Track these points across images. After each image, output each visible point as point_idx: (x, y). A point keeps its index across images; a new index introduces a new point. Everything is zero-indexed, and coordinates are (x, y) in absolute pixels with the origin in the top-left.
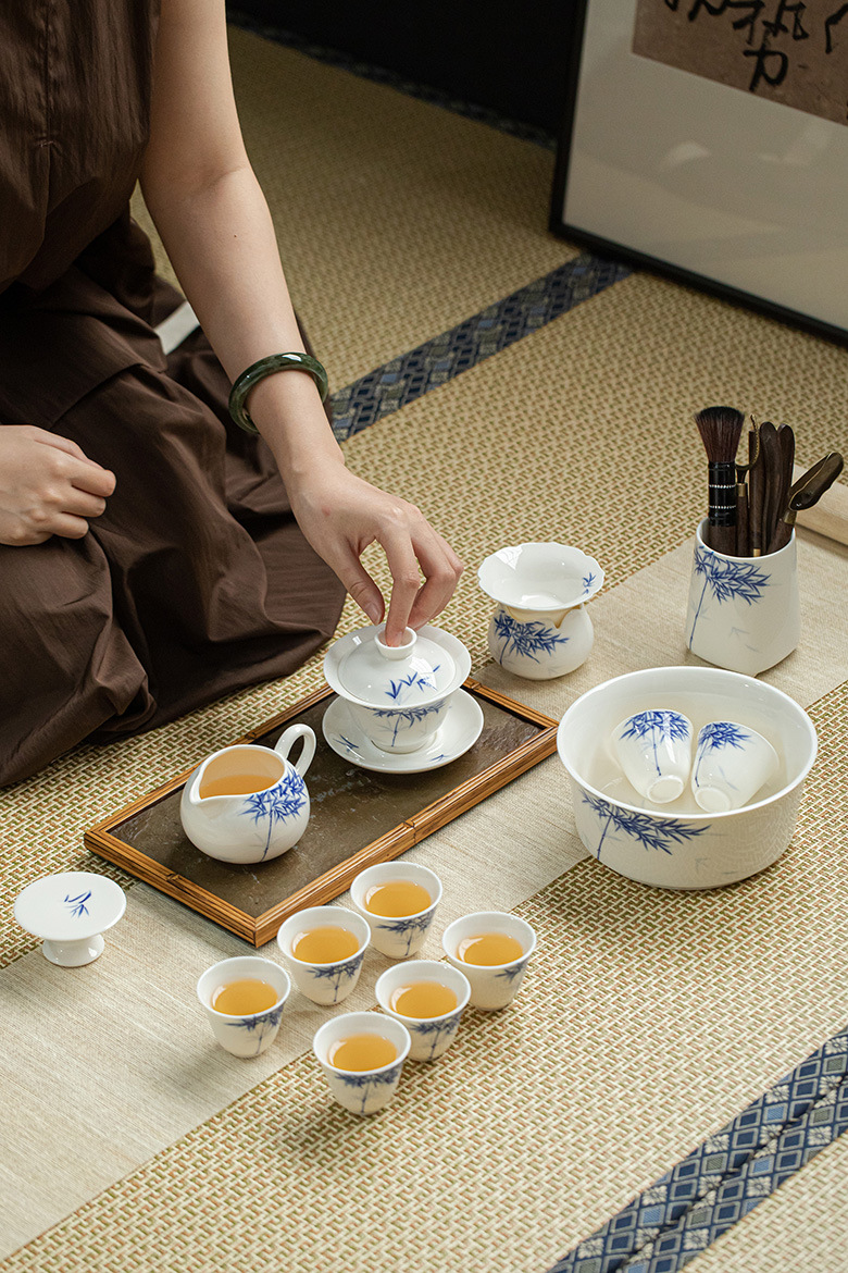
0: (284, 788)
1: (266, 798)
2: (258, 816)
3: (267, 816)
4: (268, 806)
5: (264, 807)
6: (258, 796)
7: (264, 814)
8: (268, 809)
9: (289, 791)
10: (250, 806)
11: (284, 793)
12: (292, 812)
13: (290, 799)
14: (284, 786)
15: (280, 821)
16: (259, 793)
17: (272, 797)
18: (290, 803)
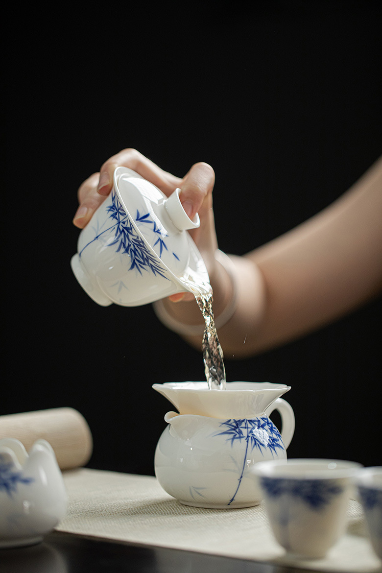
3: (244, 440)
4: (244, 431)
6: (235, 422)
8: (245, 434)
10: (226, 428)
15: (257, 450)
16: (237, 419)
17: (250, 426)
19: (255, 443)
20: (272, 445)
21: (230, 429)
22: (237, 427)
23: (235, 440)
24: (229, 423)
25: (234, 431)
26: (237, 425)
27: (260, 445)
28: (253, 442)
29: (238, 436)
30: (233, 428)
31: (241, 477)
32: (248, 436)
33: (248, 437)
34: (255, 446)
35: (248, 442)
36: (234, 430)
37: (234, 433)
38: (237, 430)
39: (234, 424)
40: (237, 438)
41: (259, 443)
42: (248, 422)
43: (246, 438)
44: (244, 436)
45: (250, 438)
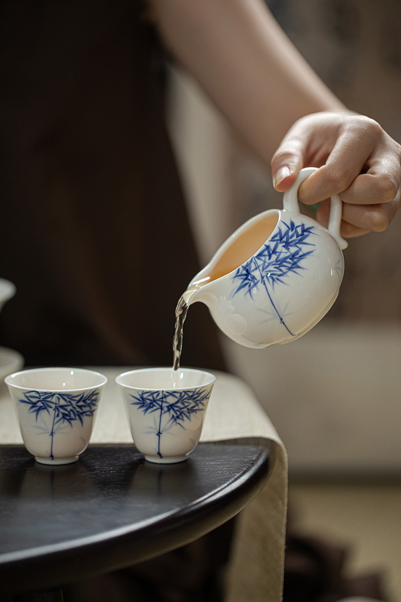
0: (272, 247)
1: (253, 266)
2: (250, 291)
3: (260, 285)
4: (257, 274)
5: (253, 278)
6: (244, 268)
7: (255, 284)
8: (258, 277)
9: (280, 248)
10: (239, 282)
11: (274, 252)
12: (290, 269)
13: (282, 256)
14: (272, 245)
15: (278, 285)
16: (244, 264)
17: (260, 262)
18: (284, 260)
19: (273, 280)
20: (293, 265)
21: (242, 280)
22: (248, 273)
23: (253, 291)
24: (239, 273)
25: (247, 281)
26: (247, 271)
27: (279, 278)
28: (271, 280)
29: (252, 284)
30: (245, 277)
31: (281, 319)
32: (262, 276)
33: (262, 278)
34: (275, 283)
35: (264, 284)
36: (246, 279)
37: (248, 283)
38: (249, 277)
39: (245, 272)
40: (253, 287)
41: (276, 277)
42: (256, 259)
43: (260, 281)
44: (258, 280)
45: (265, 279)
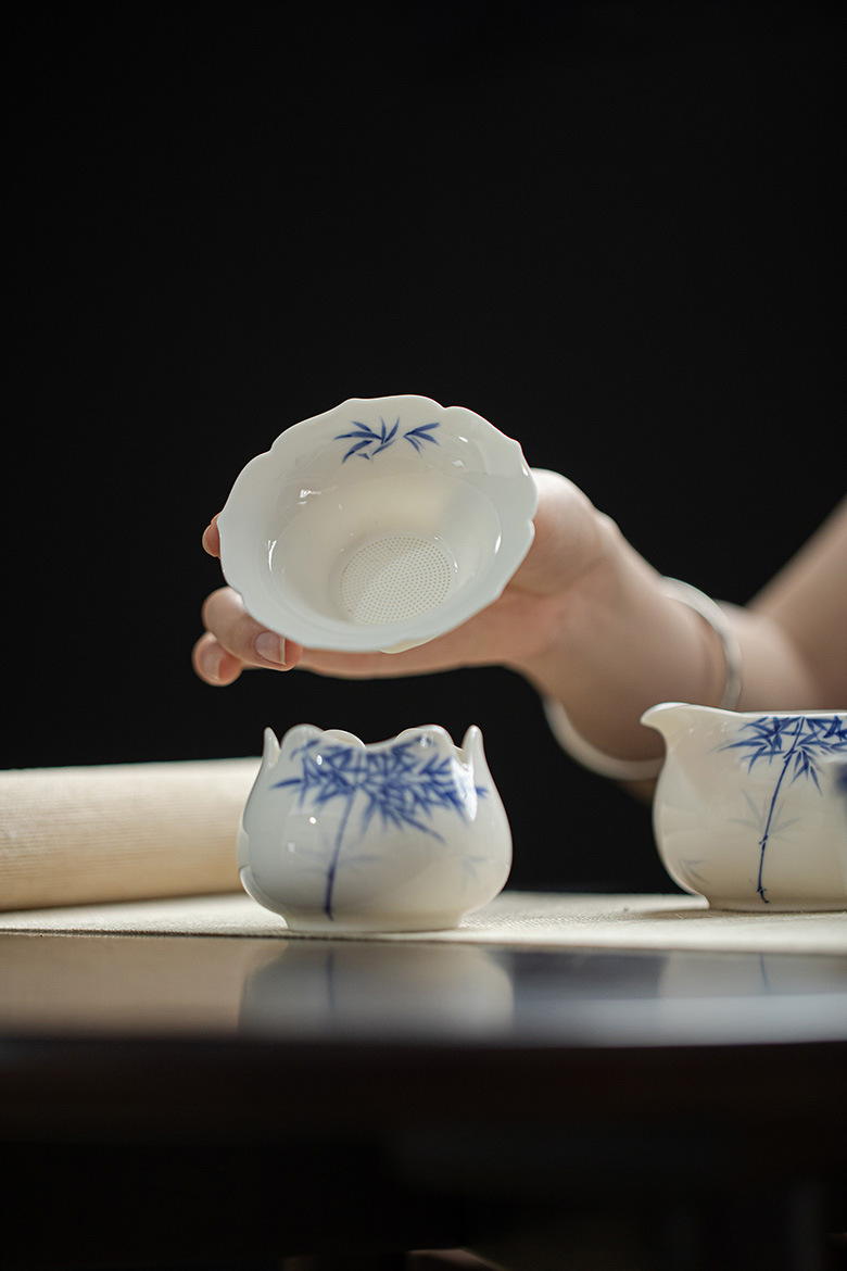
19: (806, 767)
21: (756, 735)
22: (774, 732)
23: (760, 759)
24: (762, 724)
25: (763, 741)
26: (777, 728)
28: (801, 764)
29: (768, 749)
30: (766, 733)
31: (766, 838)
32: (792, 749)
33: (792, 751)
34: (804, 774)
35: (787, 762)
36: (766, 737)
37: (763, 744)
38: (772, 738)
39: (771, 727)
40: (766, 754)
42: (805, 723)
43: (784, 754)
44: (784, 750)
45: (795, 756)
